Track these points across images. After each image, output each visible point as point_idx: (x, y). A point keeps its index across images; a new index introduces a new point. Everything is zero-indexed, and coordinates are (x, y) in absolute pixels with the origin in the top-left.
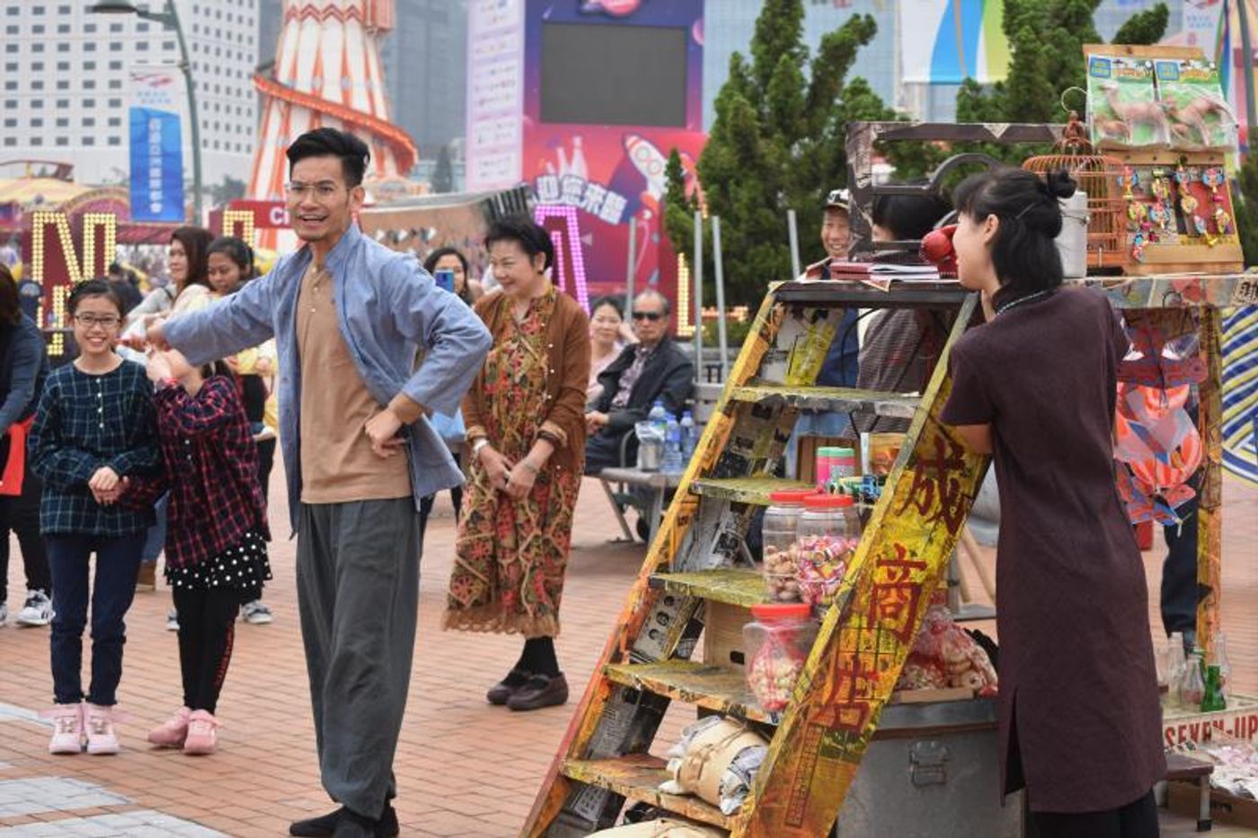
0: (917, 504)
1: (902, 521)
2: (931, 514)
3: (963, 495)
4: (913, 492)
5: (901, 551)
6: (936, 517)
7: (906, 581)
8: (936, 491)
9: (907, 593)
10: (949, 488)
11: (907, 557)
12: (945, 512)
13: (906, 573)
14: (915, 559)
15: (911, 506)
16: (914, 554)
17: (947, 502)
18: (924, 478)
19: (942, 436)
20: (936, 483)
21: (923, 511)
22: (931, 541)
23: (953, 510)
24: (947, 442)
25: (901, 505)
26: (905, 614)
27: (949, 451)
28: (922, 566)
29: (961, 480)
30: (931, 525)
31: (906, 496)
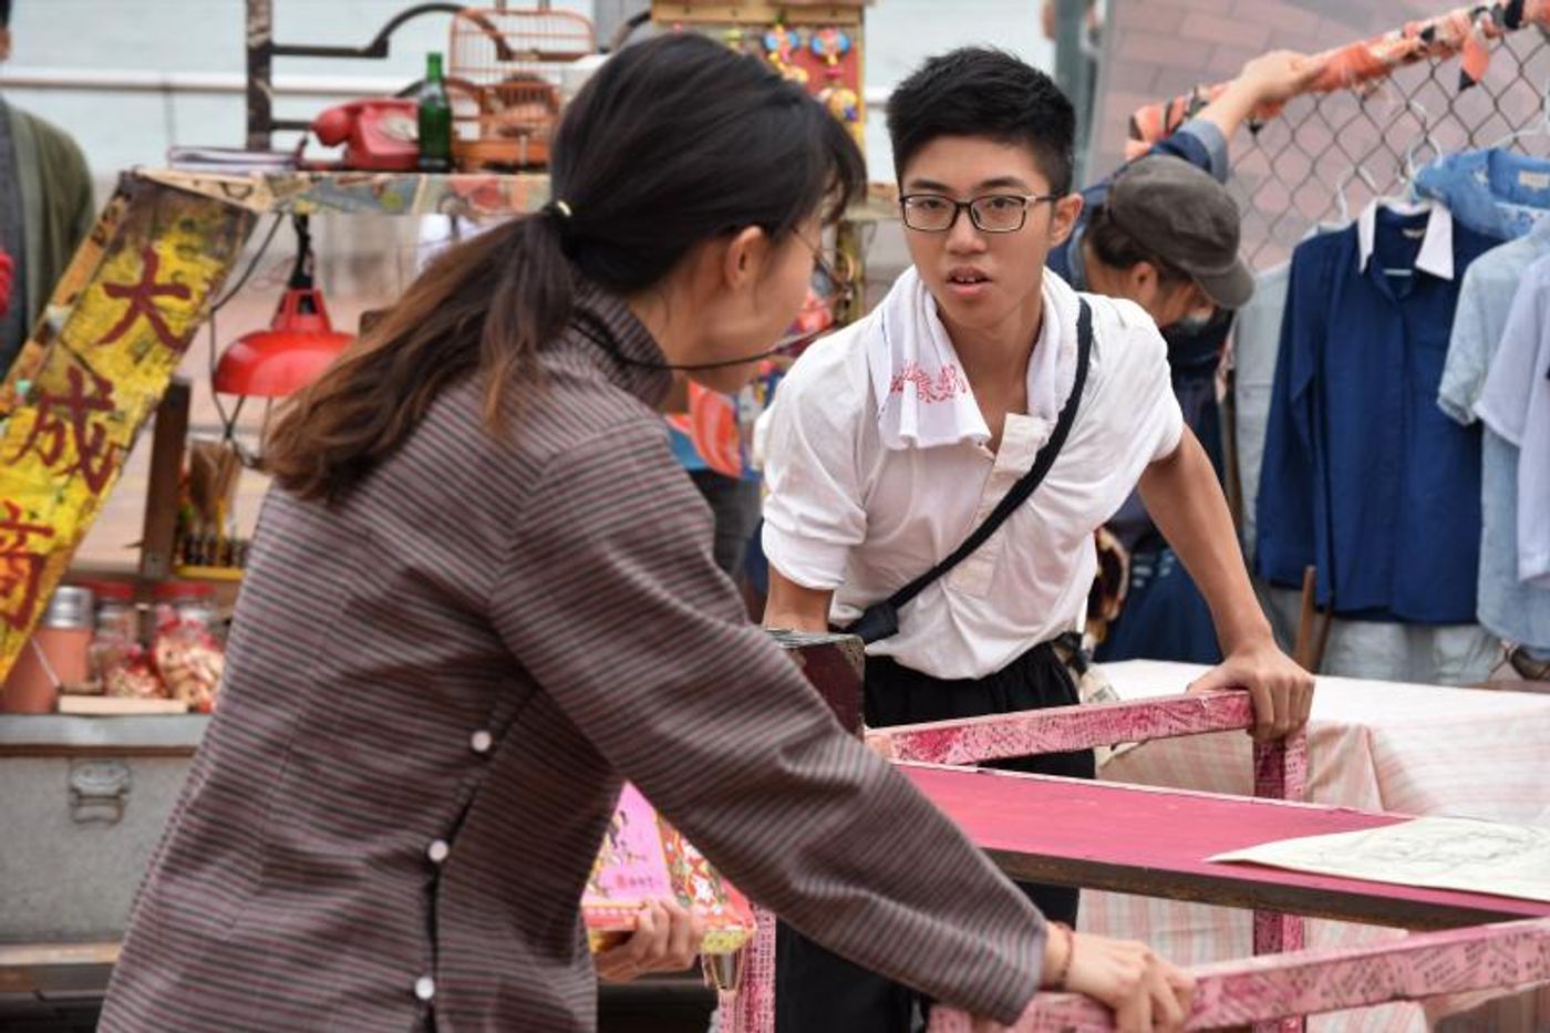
0: (39, 451)
1: (15, 472)
2: (61, 465)
3: (113, 446)
4: (33, 437)
5: (15, 511)
6: (71, 471)
7: (22, 549)
8: (70, 438)
9: (24, 565)
10: (90, 432)
11: (24, 519)
12: (83, 464)
13: (22, 540)
14: (36, 523)
15: (31, 454)
16: (33, 515)
17: (86, 452)
18: (50, 419)
19: (78, 366)
20: (69, 426)
21: (49, 461)
22: (61, 500)
23: (96, 464)
24: (86, 375)
25: (15, 452)
26: (20, 592)
27: (89, 388)
28: (47, 532)
29: (109, 426)
30: (62, 480)
31: (23, 441)
